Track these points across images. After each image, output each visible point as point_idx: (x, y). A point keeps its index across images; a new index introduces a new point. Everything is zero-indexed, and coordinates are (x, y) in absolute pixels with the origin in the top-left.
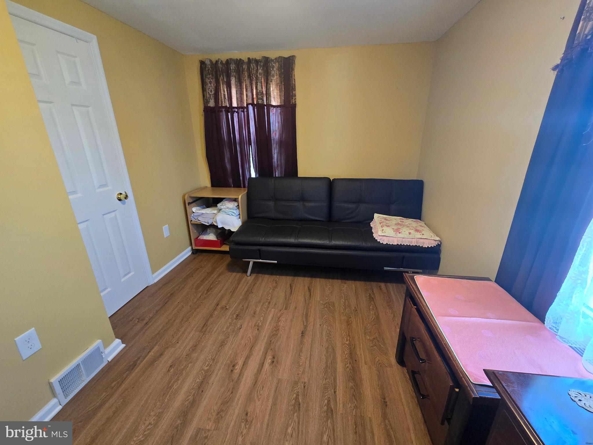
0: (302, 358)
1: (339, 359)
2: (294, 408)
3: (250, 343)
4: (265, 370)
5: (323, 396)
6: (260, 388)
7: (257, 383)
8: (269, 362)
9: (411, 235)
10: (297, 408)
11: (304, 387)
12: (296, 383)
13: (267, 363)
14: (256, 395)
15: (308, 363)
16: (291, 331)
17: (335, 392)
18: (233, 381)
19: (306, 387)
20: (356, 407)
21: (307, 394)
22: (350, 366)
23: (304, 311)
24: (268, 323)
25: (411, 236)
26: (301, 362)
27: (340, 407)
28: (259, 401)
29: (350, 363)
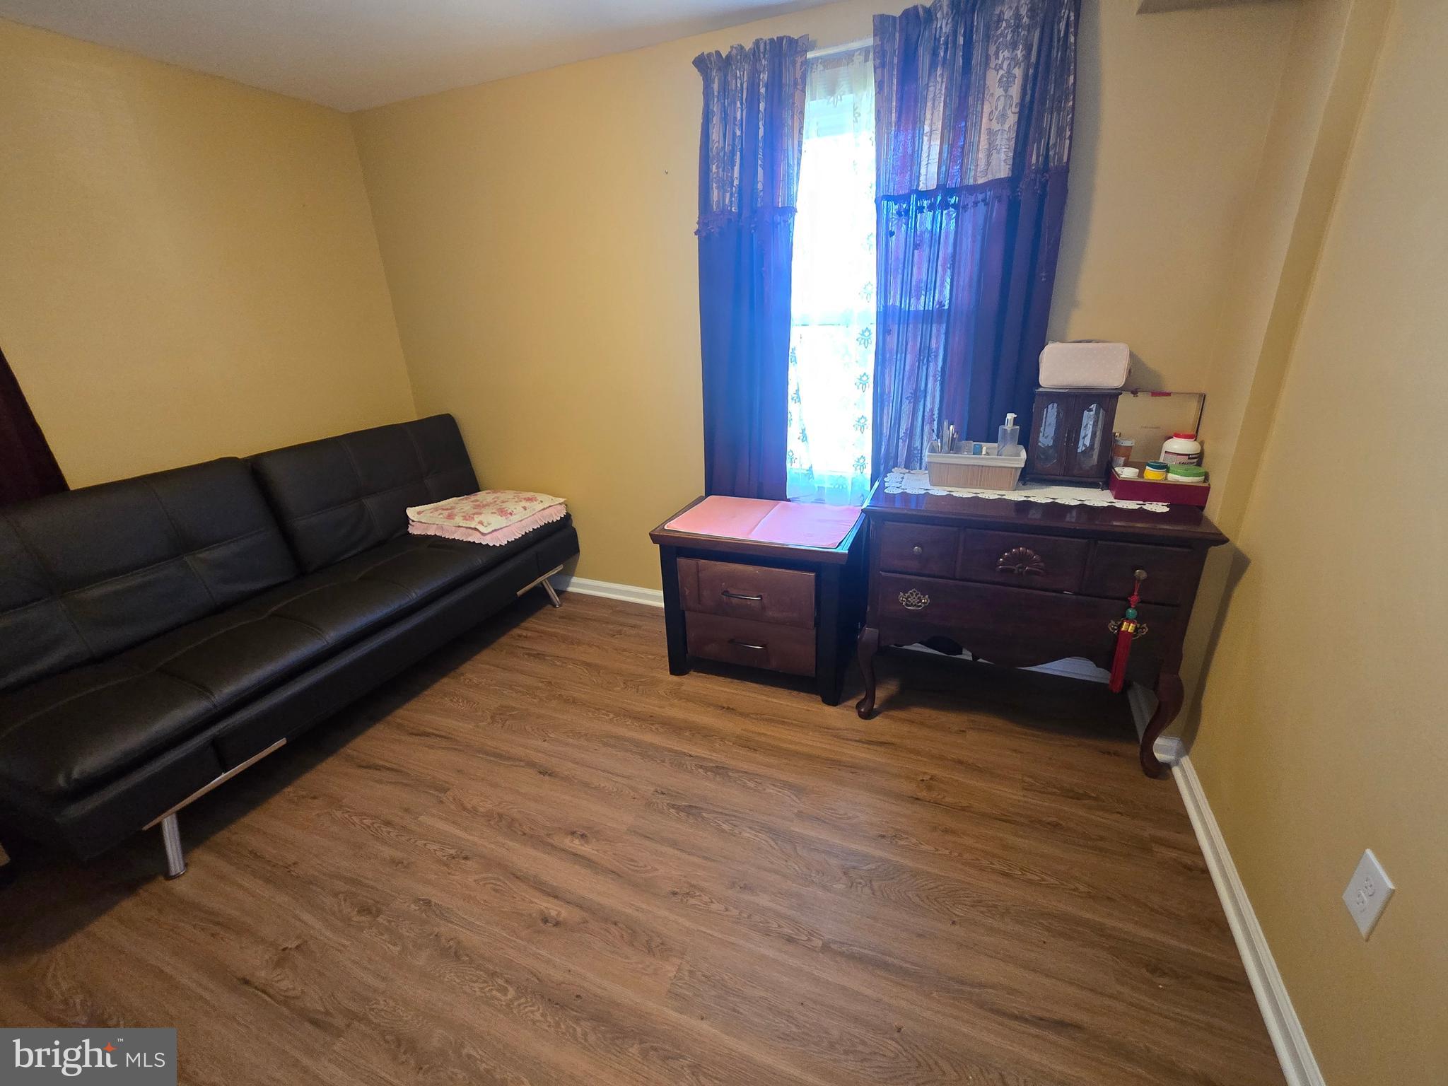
0: (602, 785)
1: (635, 735)
2: (693, 815)
3: (500, 880)
4: (596, 852)
5: (691, 772)
6: (631, 865)
7: (615, 870)
8: (577, 843)
9: (528, 510)
10: (694, 811)
11: (663, 793)
12: (649, 804)
13: (580, 847)
14: (643, 875)
15: (619, 779)
16: (523, 791)
17: (691, 756)
18: (586, 922)
19: (664, 791)
20: (722, 739)
21: (678, 793)
22: (657, 726)
23: (482, 758)
24: (462, 834)
25: (528, 512)
26: (611, 788)
27: (714, 756)
28: (657, 870)
29: (652, 724)
